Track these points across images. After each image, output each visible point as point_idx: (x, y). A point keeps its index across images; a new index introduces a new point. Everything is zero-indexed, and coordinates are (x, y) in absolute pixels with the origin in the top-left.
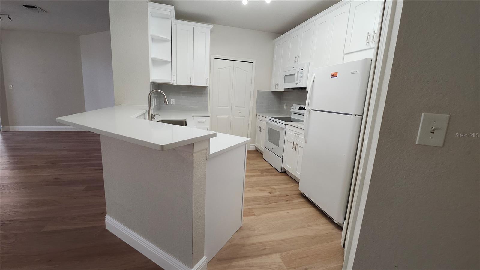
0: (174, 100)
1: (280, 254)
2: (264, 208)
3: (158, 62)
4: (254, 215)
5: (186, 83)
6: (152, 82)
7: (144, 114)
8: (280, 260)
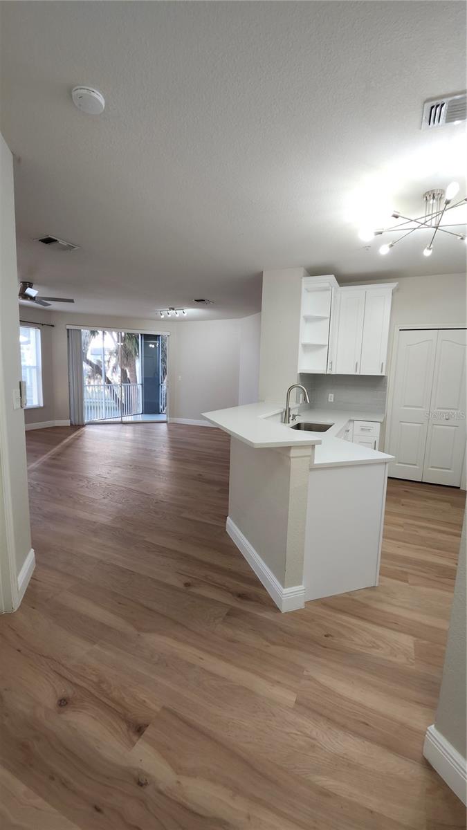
0: (333, 395)
1: (415, 639)
2: (429, 579)
3: (308, 347)
4: (407, 582)
5: (350, 371)
6: (300, 374)
7: (282, 413)
8: (412, 645)
